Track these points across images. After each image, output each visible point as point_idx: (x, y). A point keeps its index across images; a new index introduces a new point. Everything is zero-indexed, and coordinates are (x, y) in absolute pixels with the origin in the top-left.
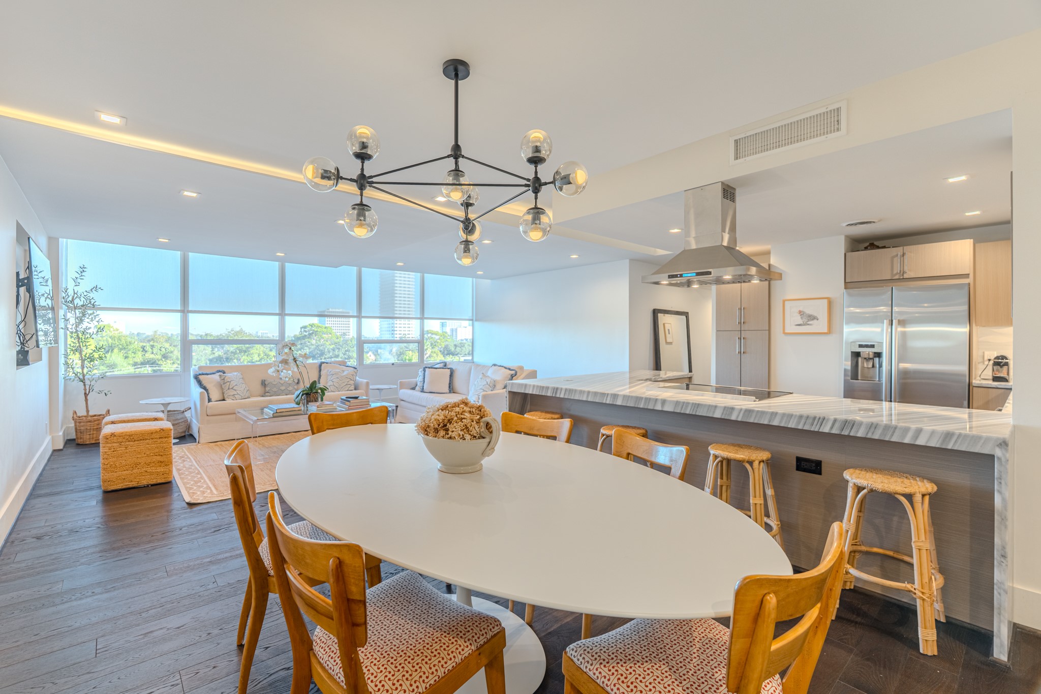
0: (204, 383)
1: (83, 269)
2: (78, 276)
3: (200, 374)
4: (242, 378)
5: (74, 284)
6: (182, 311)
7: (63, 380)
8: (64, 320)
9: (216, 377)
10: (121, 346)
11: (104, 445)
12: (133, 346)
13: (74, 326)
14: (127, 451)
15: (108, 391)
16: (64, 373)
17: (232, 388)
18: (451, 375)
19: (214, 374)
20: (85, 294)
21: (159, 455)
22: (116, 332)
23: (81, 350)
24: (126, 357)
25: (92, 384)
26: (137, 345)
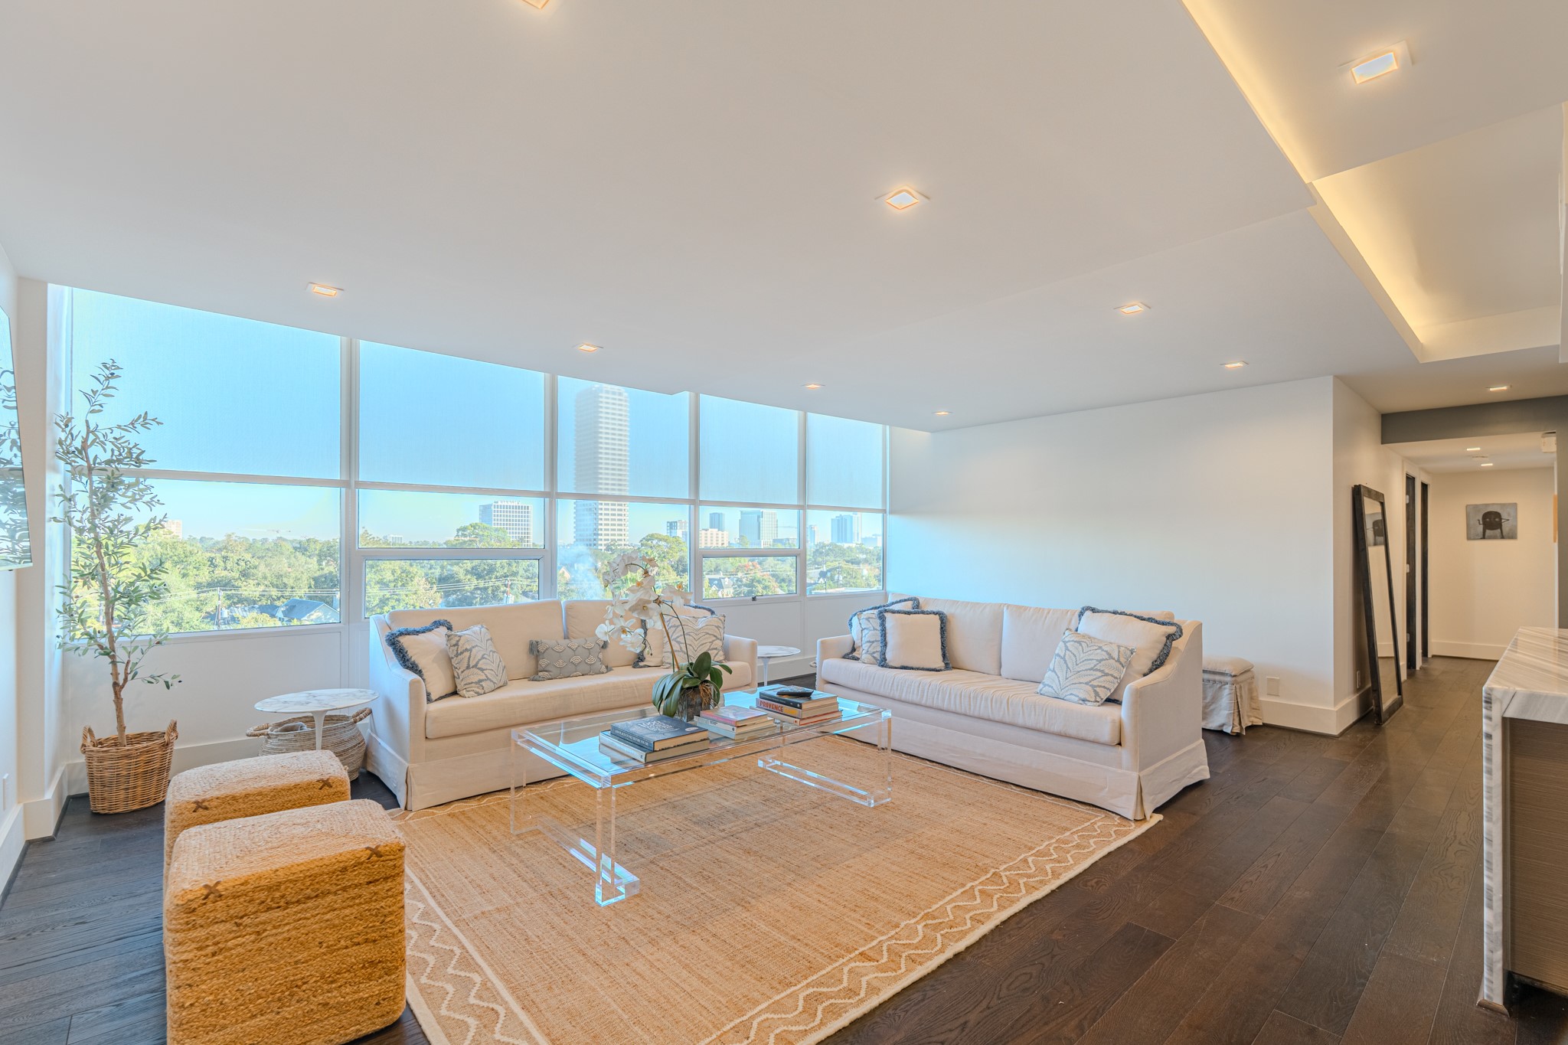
0: (413, 654)
1: (111, 371)
2: (98, 387)
3: (401, 634)
4: (491, 639)
5: (87, 407)
6: (345, 484)
7: (58, 653)
8: (61, 498)
9: (439, 636)
10: (176, 558)
11: (179, 936)
12: (195, 558)
13: (87, 515)
14: (262, 944)
15: (173, 678)
16: (61, 633)
17: (475, 666)
18: (943, 630)
19: (429, 630)
20: (117, 433)
21: (366, 941)
22: (168, 536)
23: (104, 576)
24: (184, 576)
25: (133, 660)
26: (202, 556)
